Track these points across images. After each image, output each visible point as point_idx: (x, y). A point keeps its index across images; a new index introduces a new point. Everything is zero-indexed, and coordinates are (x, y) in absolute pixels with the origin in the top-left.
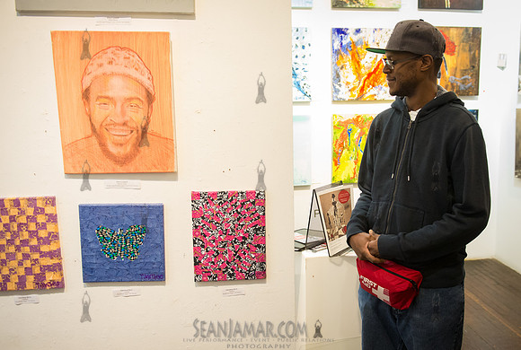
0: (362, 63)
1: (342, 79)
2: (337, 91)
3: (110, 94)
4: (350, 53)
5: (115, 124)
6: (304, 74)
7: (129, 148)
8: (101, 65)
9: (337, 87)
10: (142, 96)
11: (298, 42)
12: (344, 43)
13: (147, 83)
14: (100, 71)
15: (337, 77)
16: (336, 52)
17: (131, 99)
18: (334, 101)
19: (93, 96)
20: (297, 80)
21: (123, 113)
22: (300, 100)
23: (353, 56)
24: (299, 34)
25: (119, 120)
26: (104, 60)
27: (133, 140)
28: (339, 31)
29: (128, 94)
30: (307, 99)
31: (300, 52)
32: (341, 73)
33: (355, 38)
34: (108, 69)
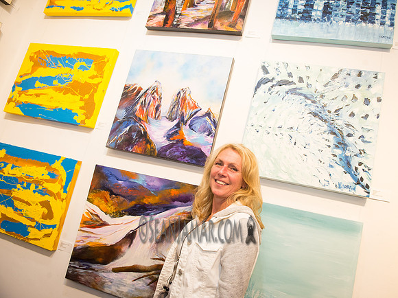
6: (361, 146)
11: (358, 93)
20: (348, 154)
22: (346, 191)
24: (360, 80)
30: (360, 191)
31: (359, 108)
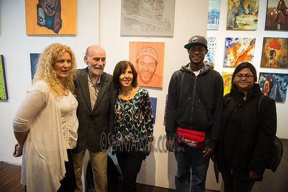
0: (237, 52)
1: (228, 58)
2: (225, 63)
3: (144, 61)
4: (232, 48)
5: (145, 71)
7: (148, 79)
8: (143, 52)
9: (226, 61)
10: (154, 63)
12: (230, 43)
13: (156, 58)
14: (143, 54)
15: (226, 57)
16: (227, 47)
17: (150, 63)
18: (224, 67)
19: (139, 62)
21: (148, 67)
23: (234, 49)
25: (146, 70)
26: (144, 51)
27: (150, 76)
28: (229, 39)
29: (150, 62)
32: (228, 55)
33: (235, 42)
34: (145, 53)
